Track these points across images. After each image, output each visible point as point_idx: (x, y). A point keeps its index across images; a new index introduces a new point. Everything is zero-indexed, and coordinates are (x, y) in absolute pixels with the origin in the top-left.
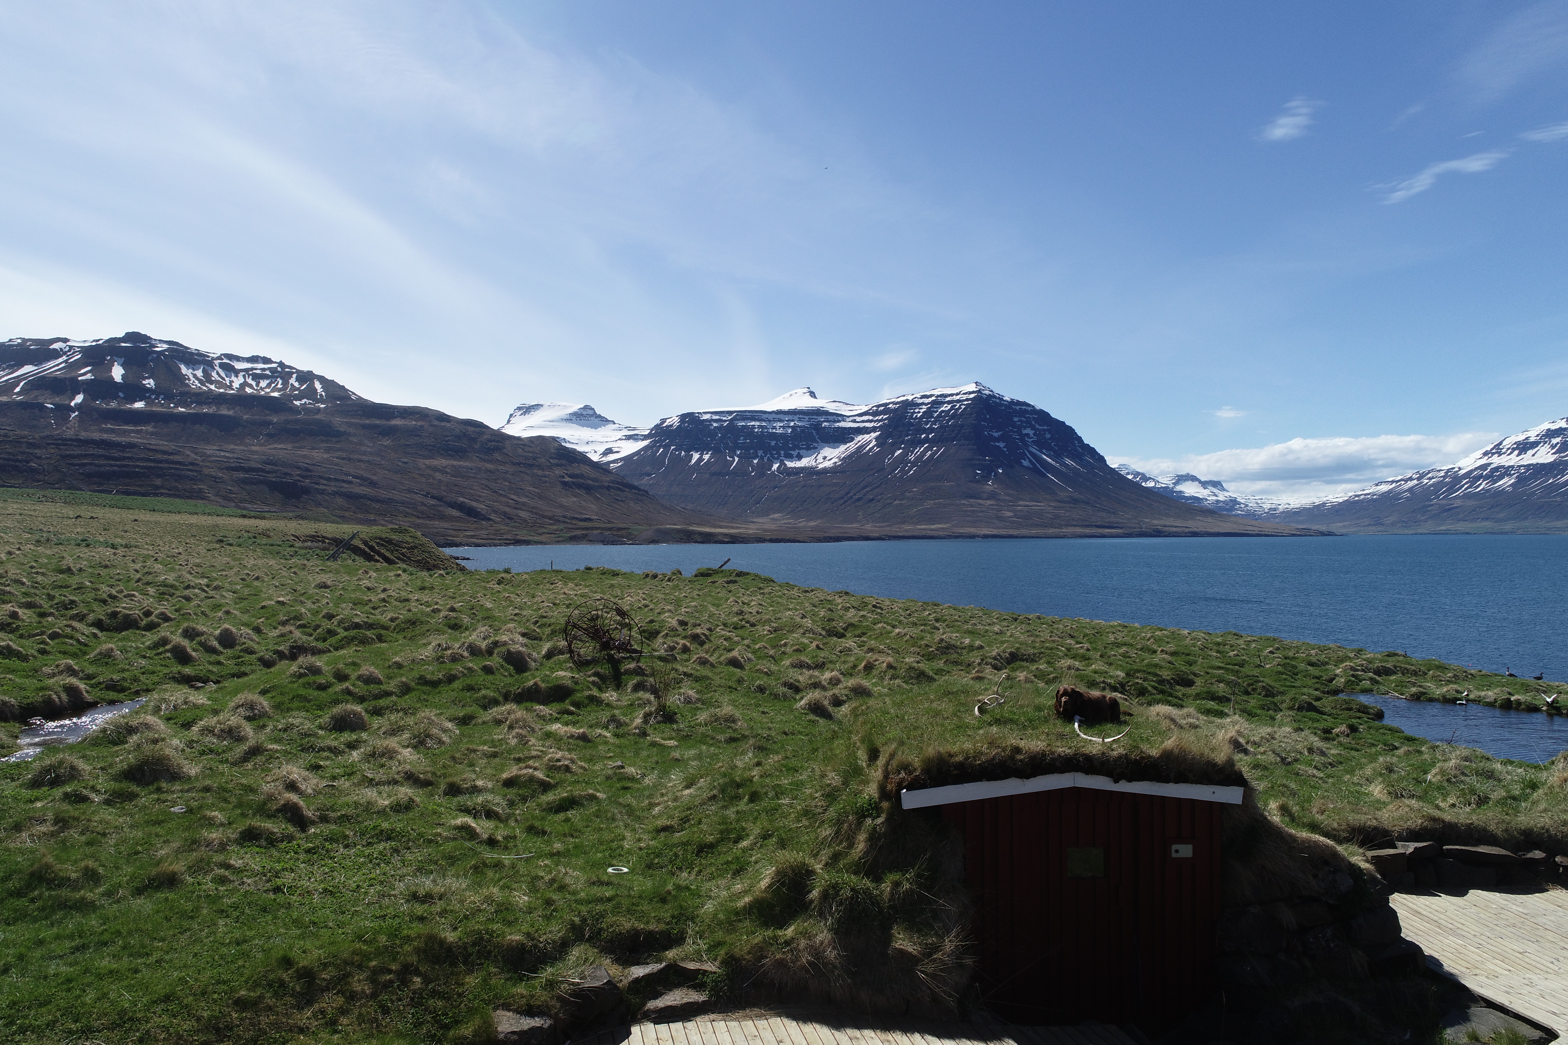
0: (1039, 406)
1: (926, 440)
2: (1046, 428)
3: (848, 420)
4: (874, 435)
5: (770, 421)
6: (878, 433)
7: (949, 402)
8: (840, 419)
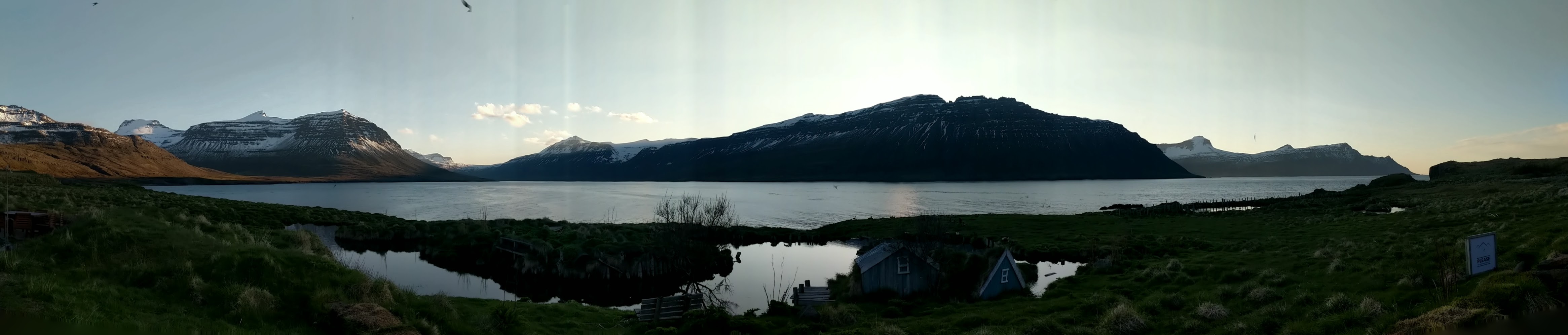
0: (371, 121)
1: (319, 136)
2: (374, 131)
3: (281, 126)
4: (293, 134)
5: (243, 127)
6: (295, 133)
7: (329, 119)
8: (277, 126)
